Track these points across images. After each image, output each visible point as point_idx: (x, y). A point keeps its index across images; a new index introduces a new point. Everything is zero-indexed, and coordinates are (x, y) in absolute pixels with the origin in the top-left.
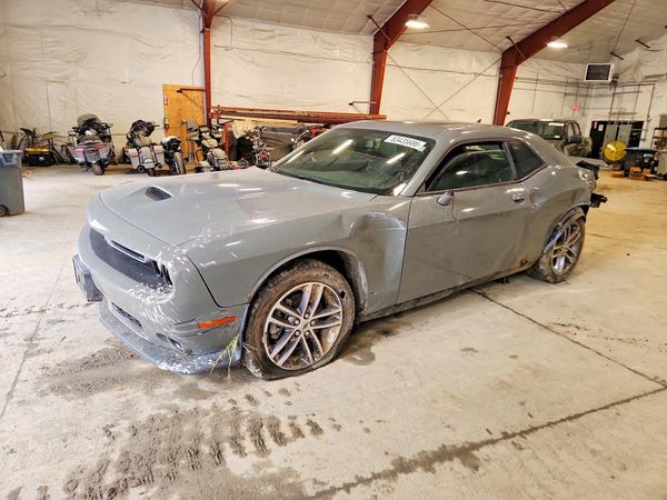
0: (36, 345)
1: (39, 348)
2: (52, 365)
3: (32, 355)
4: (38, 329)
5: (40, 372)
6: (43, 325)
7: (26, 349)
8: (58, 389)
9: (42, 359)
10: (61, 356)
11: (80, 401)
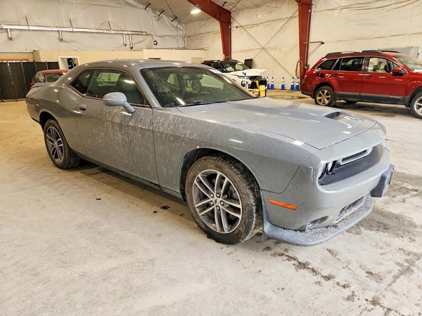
0: (407, 261)
1: (407, 257)
2: (406, 239)
3: (415, 254)
4: (396, 277)
5: (417, 239)
6: (389, 278)
7: (417, 262)
8: (412, 225)
9: (411, 247)
10: (397, 242)
11: (406, 215)
